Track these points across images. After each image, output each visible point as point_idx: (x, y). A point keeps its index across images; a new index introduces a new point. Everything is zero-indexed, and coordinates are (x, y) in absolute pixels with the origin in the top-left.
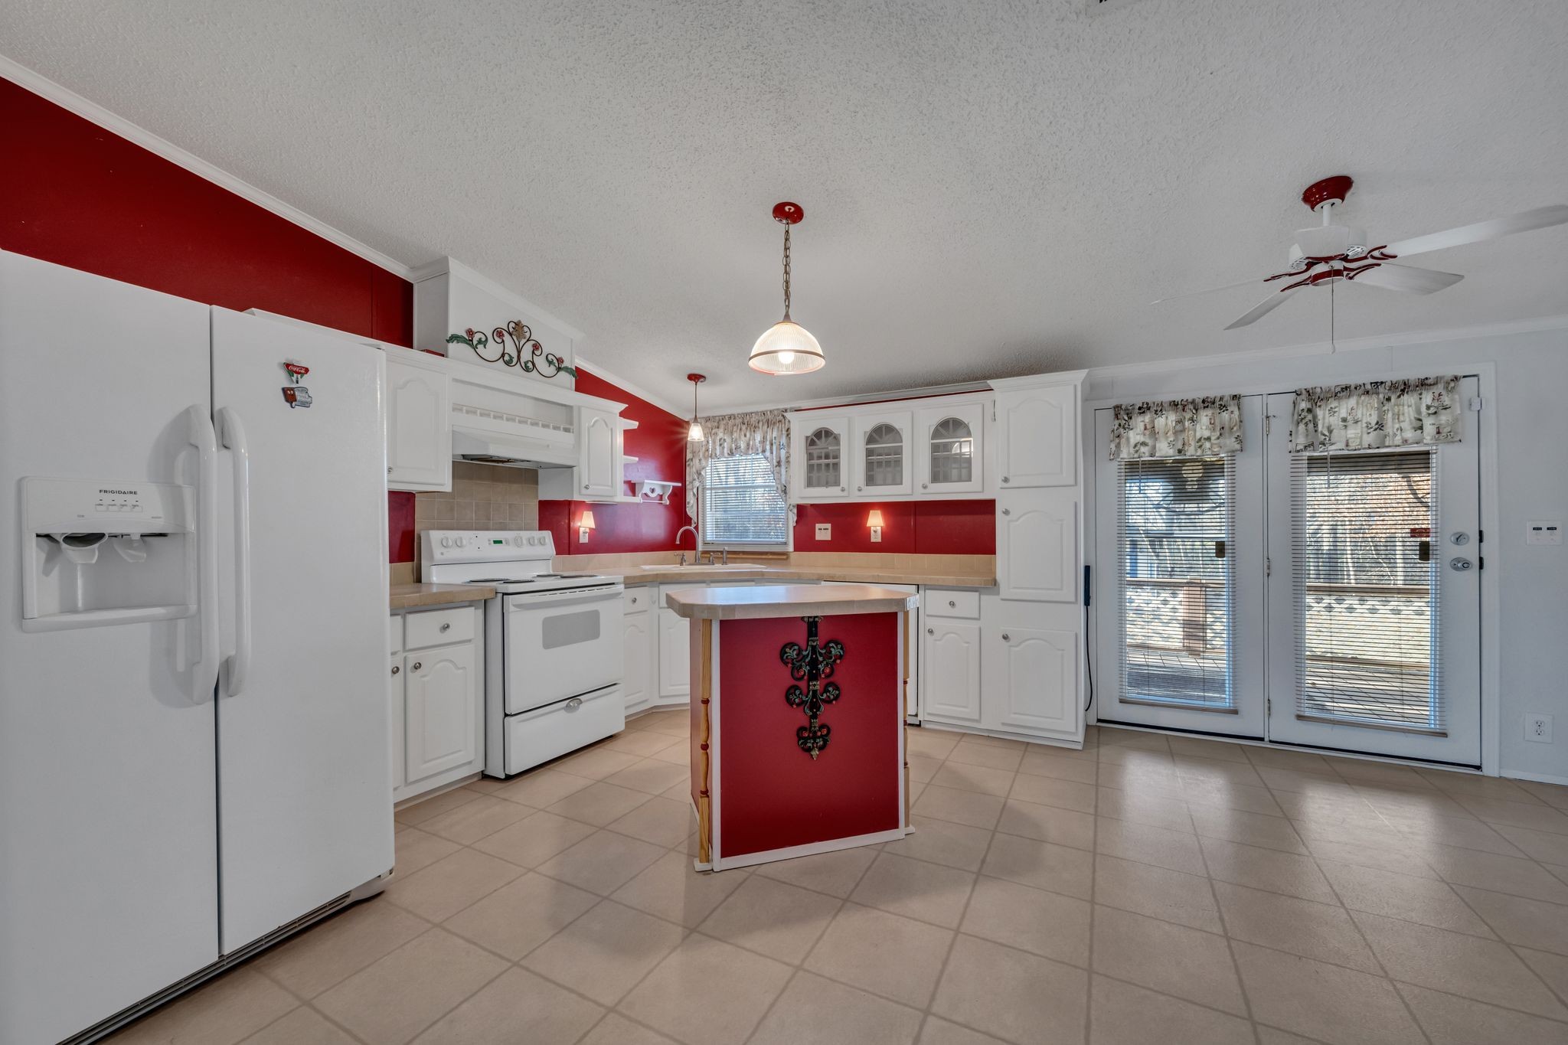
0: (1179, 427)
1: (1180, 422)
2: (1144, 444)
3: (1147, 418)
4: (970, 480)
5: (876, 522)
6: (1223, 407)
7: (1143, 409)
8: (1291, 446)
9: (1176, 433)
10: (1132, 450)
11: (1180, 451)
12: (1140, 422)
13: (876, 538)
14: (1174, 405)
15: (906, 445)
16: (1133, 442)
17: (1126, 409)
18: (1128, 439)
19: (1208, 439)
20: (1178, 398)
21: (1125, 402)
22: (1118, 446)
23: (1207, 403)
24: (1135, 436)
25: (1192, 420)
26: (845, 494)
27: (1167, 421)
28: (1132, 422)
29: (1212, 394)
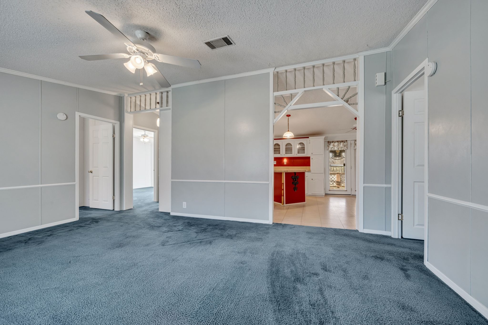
0: (338, 145)
1: (338, 144)
2: (333, 148)
3: (333, 143)
4: (304, 153)
5: (285, 161)
6: (345, 142)
7: (333, 142)
8: (354, 149)
9: (337, 146)
10: (331, 149)
11: (338, 149)
12: (332, 144)
13: (285, 164)
14: (337, 141)
15: (293, 147)
16: (331, 147)
17: (330, 142)
18: (330, 147)
19: (342, 147)
20: (338, 140)
21: (330, 140)
22: (329, 148)
23: (342, 141)
24: (331, 146)
25: (340, 144)
26: (281, 155)
27: (336, 144)
28: (331, 144)
29: (343, 140)
